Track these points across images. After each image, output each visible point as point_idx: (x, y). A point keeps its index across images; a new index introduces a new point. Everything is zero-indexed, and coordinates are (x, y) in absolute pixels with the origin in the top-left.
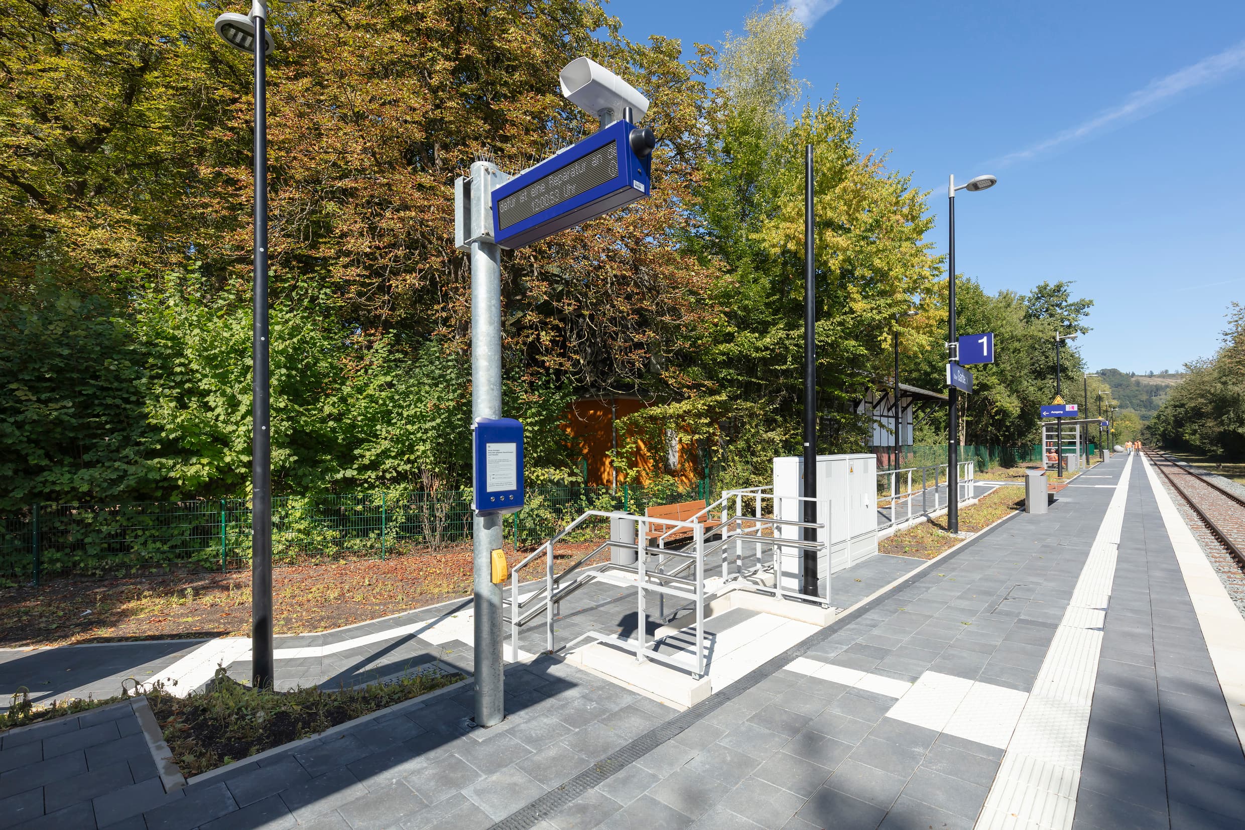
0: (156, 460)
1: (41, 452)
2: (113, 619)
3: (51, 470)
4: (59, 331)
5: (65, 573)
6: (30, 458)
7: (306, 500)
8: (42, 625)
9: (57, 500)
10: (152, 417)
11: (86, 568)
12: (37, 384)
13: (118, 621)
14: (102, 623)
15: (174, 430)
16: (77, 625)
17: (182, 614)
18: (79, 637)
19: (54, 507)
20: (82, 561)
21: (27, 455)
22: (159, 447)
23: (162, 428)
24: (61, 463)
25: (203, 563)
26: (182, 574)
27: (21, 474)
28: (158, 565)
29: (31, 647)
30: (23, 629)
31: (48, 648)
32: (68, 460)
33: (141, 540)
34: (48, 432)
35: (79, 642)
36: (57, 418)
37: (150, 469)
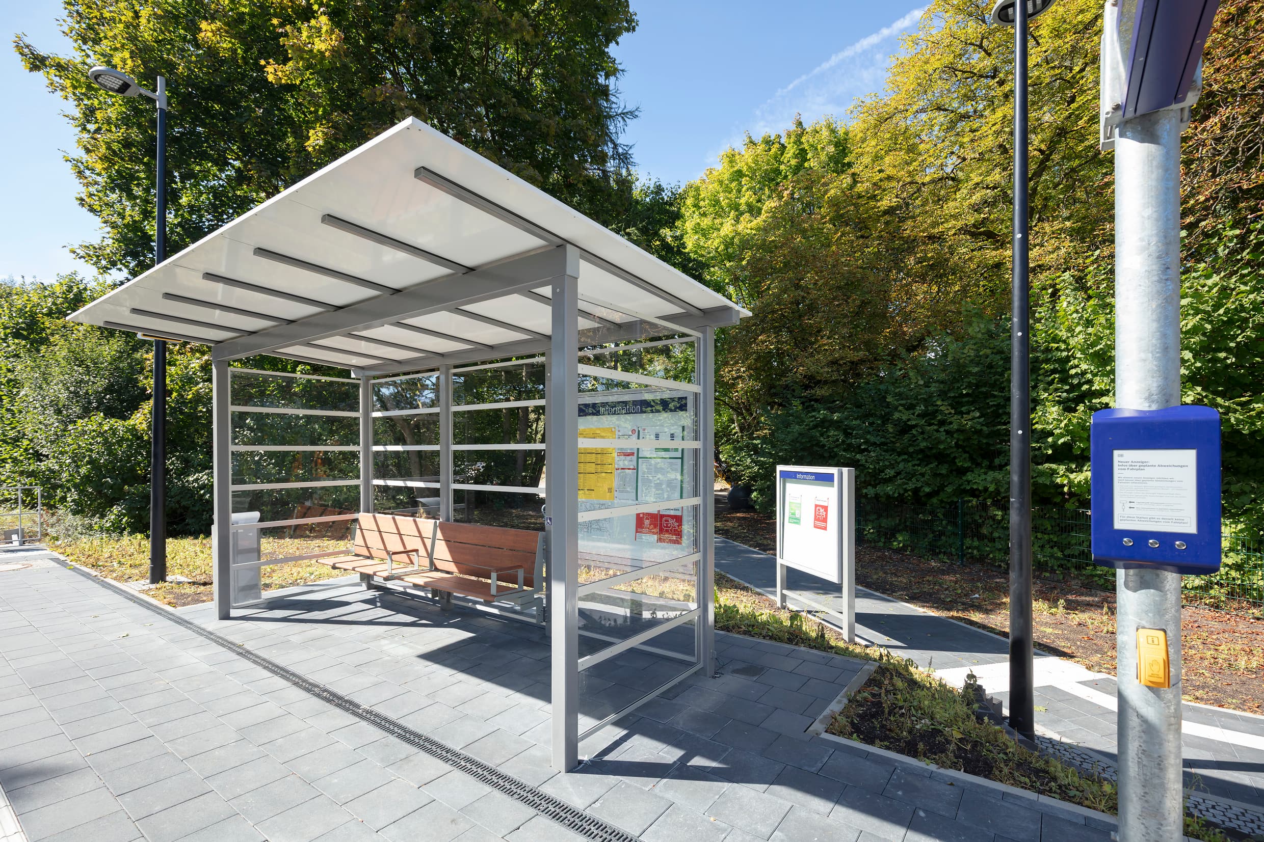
0: (1047, 465)
1: (967, 455)
2: (989, 607)
3: (972, 471)
4: (972, 353)
5: (981, 560)
6: (957, 461)
7: (1241, 526)
8: (943, 596)
9: (977, 497)
10: (1037, 423)
11: (994, 559)
12: (960, 400)
13: (991, 610)
14: (979, 608)
15: (1062, 435)
16: (963, 604)
17: (1047, 623)
18: (955, 614)
19: (974, 503)
20: (991, 552)
21: (955, 458)
22: (1050, 452)
23: (1051, 434)
24: (978, 465)
25: (1096, 579)
26: (1075, 584)
27: (954, 473)
28: (1053, 571)
29: (925, 610)
30: (931, 595)
31: (933, 614)
32: (986, 463)
33: (1040, 543)
34: (969, 439)
35: (952, 617)
36: (972, 427)
37: (1042, 474)
